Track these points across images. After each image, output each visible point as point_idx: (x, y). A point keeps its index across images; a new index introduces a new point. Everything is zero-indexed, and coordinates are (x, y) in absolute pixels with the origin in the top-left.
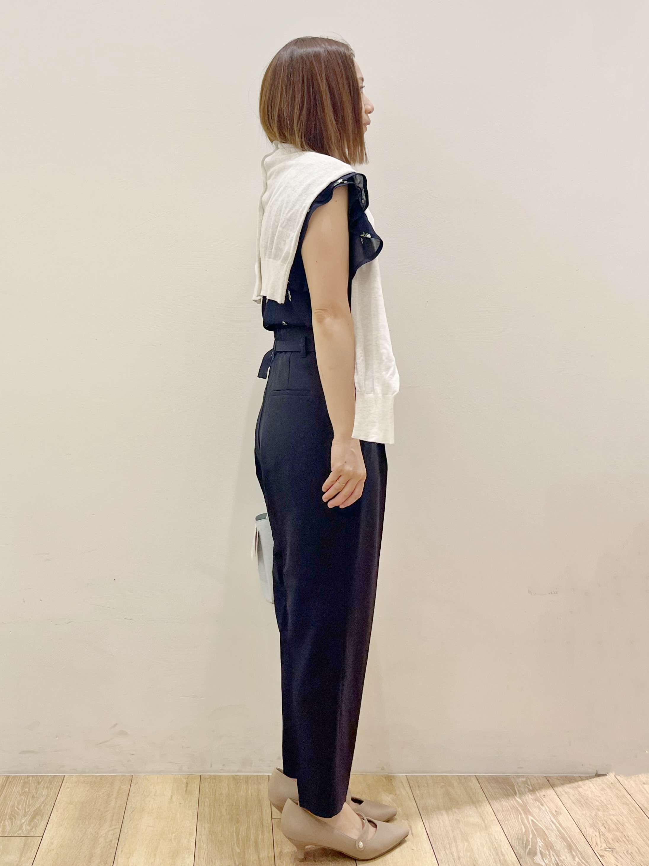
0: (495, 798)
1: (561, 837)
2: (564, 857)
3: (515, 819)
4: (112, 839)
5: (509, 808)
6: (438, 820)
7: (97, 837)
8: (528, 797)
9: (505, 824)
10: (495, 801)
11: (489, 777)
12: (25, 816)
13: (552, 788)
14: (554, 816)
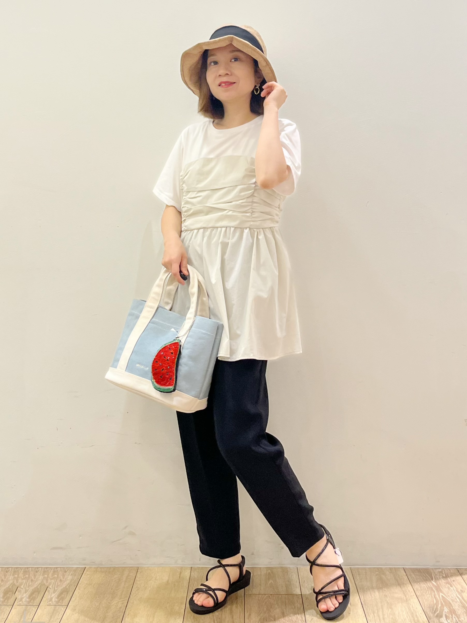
0: (416, 582)
1: (463, 607)
2: (463, 619)
3: (429, 595)
4: (121, 607)
5: (426, 588)
6: (371, 595)
7: (110, 605)
8: (442, 582)
9: (421, 597)
10: (415, 583)
11: (413, 568)
12: (54, 593)
13: (460, 576)
14: (459, 593)
